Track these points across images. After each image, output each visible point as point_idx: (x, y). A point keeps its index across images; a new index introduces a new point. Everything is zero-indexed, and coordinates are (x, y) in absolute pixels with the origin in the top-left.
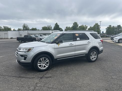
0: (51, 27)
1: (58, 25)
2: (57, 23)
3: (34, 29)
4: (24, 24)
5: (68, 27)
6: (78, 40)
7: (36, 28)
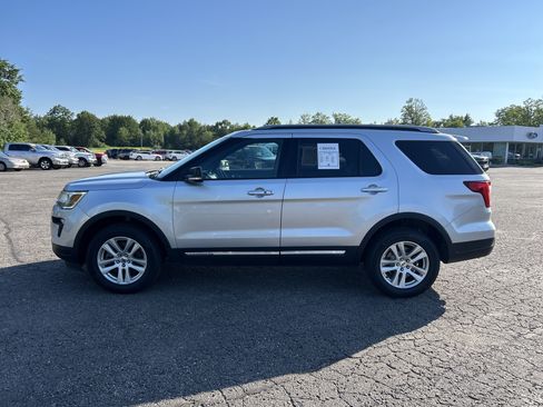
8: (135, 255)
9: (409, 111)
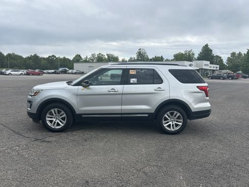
0: (193, 54)
1: (210, 48)
2: (207, 45)
3: (159, 57)
4: (140, 49)
6: (131, 82)
7: (162, 57)
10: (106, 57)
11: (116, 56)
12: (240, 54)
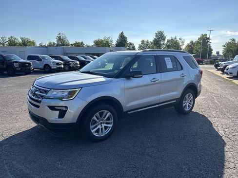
1: (125, 36)
2: (122, 33)
3: (79, 43)
4: (60, 34)
5: (146, 40)
7: (82, 42)
8: (107, 120)
9: (60, 39)
10: (20, 41)
11: (32, 40)
12: (147, 42)
